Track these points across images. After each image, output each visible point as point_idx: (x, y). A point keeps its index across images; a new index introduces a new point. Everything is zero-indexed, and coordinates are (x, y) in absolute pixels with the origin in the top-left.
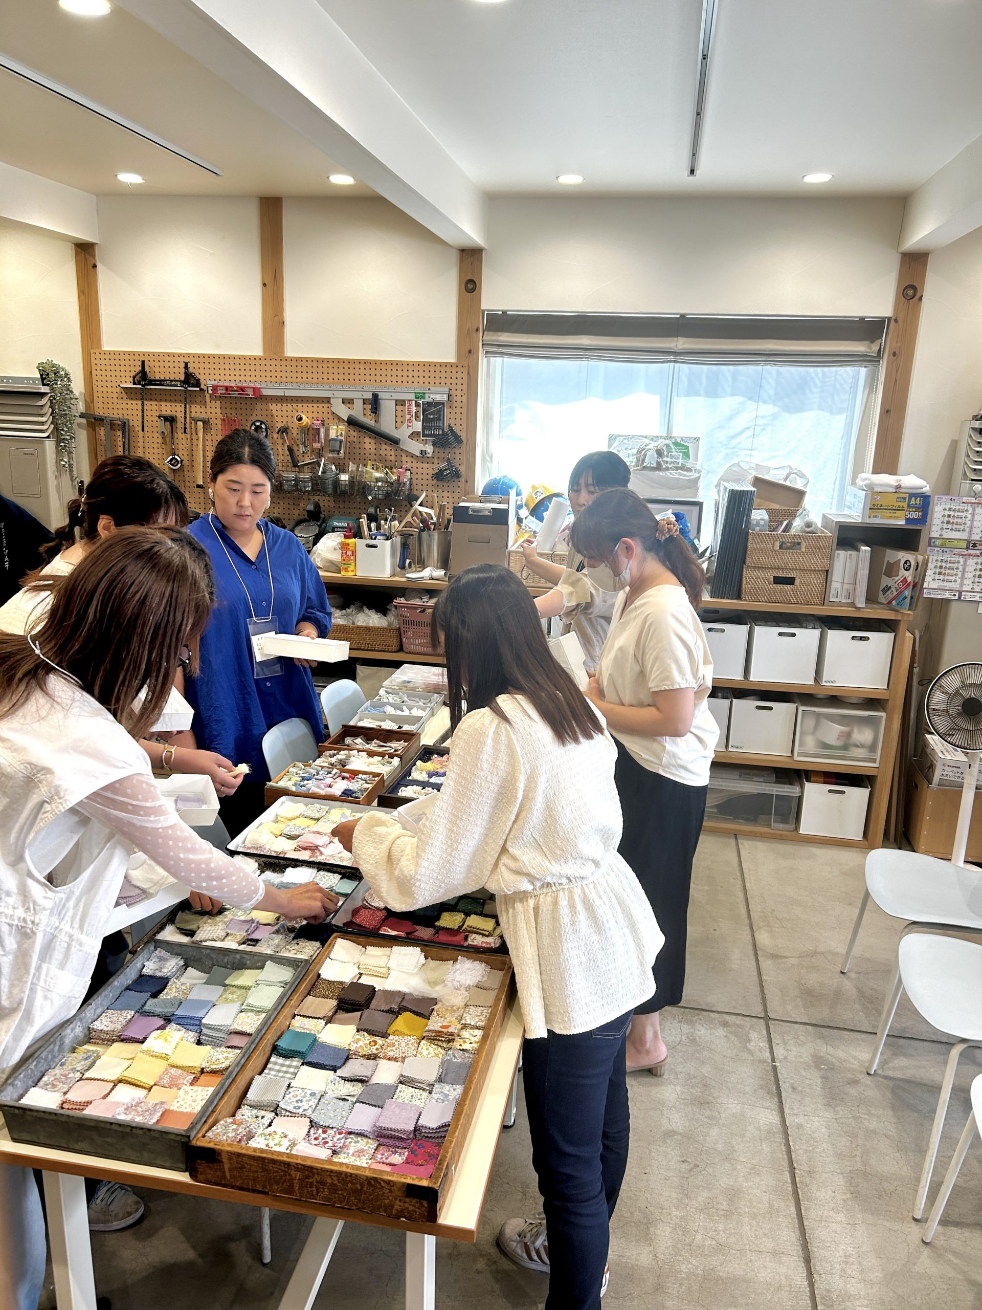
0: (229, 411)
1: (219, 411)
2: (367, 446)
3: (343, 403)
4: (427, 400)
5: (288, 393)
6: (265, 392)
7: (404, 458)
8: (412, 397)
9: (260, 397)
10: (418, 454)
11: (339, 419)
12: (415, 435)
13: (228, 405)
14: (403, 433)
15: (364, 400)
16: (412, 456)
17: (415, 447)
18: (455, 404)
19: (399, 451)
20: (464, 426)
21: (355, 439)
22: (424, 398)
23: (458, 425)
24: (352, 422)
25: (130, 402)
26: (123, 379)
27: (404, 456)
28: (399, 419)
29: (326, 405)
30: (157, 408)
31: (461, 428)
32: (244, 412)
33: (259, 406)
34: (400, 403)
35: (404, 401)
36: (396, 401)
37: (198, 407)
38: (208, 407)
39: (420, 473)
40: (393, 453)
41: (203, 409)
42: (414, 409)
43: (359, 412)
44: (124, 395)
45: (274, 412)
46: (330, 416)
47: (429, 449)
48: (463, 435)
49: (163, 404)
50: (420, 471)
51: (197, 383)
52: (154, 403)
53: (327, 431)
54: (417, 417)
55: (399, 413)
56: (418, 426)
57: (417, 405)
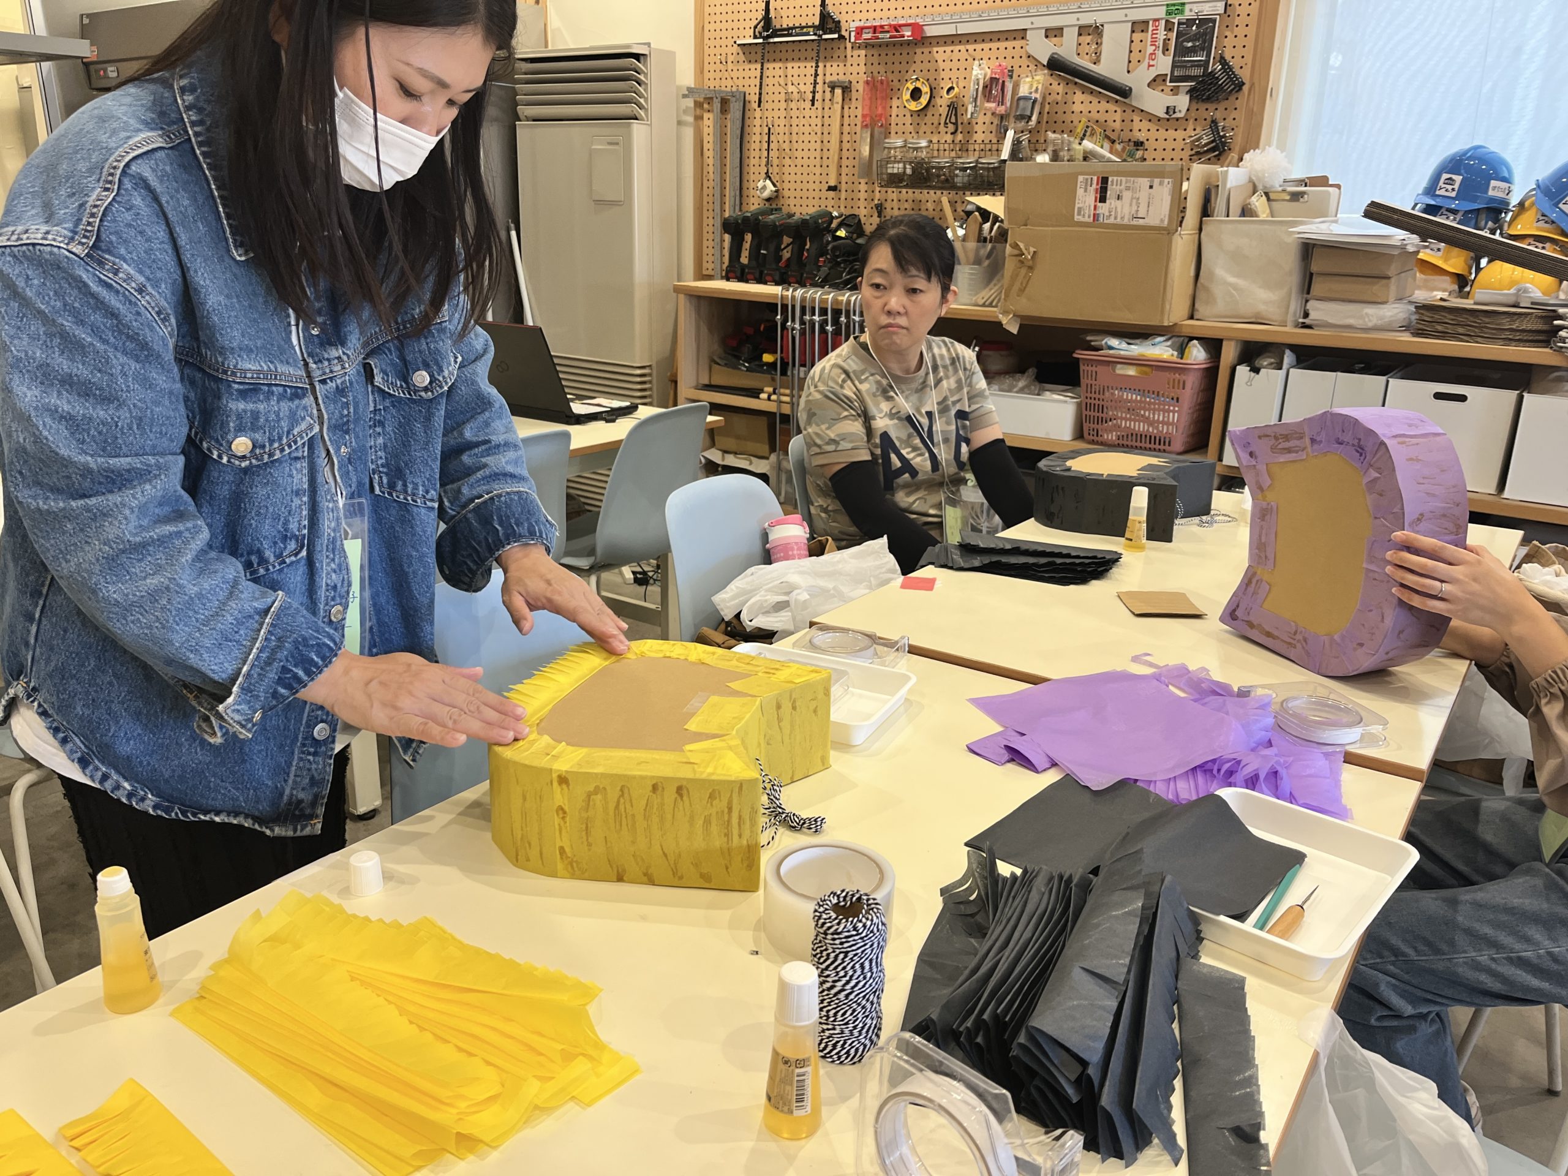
0: (875, 69)
1: (862, 68)
2: (1077, 108)
3: (1047, 37)
4: (1188, 14)
5: (963, 29)
6: (930, 31)
7: (1137, 125)
8: (1161, 12)
9: (921, 40)
10: (1163, 115)
11: (1037, 63)
12: (1157, 81)
13: (875, 60)
14: (1138, 80)
15: (1080, 27)
16: (1151, 118)
17: (1155, 102)
18: (1237, 21)
19: (1129, 111)
20: (1249, 59)
21: (1059, 98)
22: (1182, 12)
23: (1238, 58)
24: (1056, 65)
25: (747, 66)
26: (741, 33)
27: (1136, 119)
28: (1135, 56)
29: (1018, 43)
30: (781, 72)
31: (1242, 62)
32: (897, 66)
33: (918, 58)
34: (1139, 26)
35: (1146, 22)
36: (1134, 23)
37: (835, 65)
38: (848, 64)
39: (1160, 149)
40: (1118, 117)
41: (841, 70)
42: (1162, 34)
43: (1068, 49)
44: (742, 57)
45: (941, 64)
46: (1025, 62)
47: (1182, 102)
48: (1244, 75)
49: (789, 65)
50: (1161, 144)
51: (837, 26)
52: (777, 65)
53: (1016, 86)
54: (1166, 49)
55: (1136, 46)
56: (1164, 64)
57: (1169, 27)
